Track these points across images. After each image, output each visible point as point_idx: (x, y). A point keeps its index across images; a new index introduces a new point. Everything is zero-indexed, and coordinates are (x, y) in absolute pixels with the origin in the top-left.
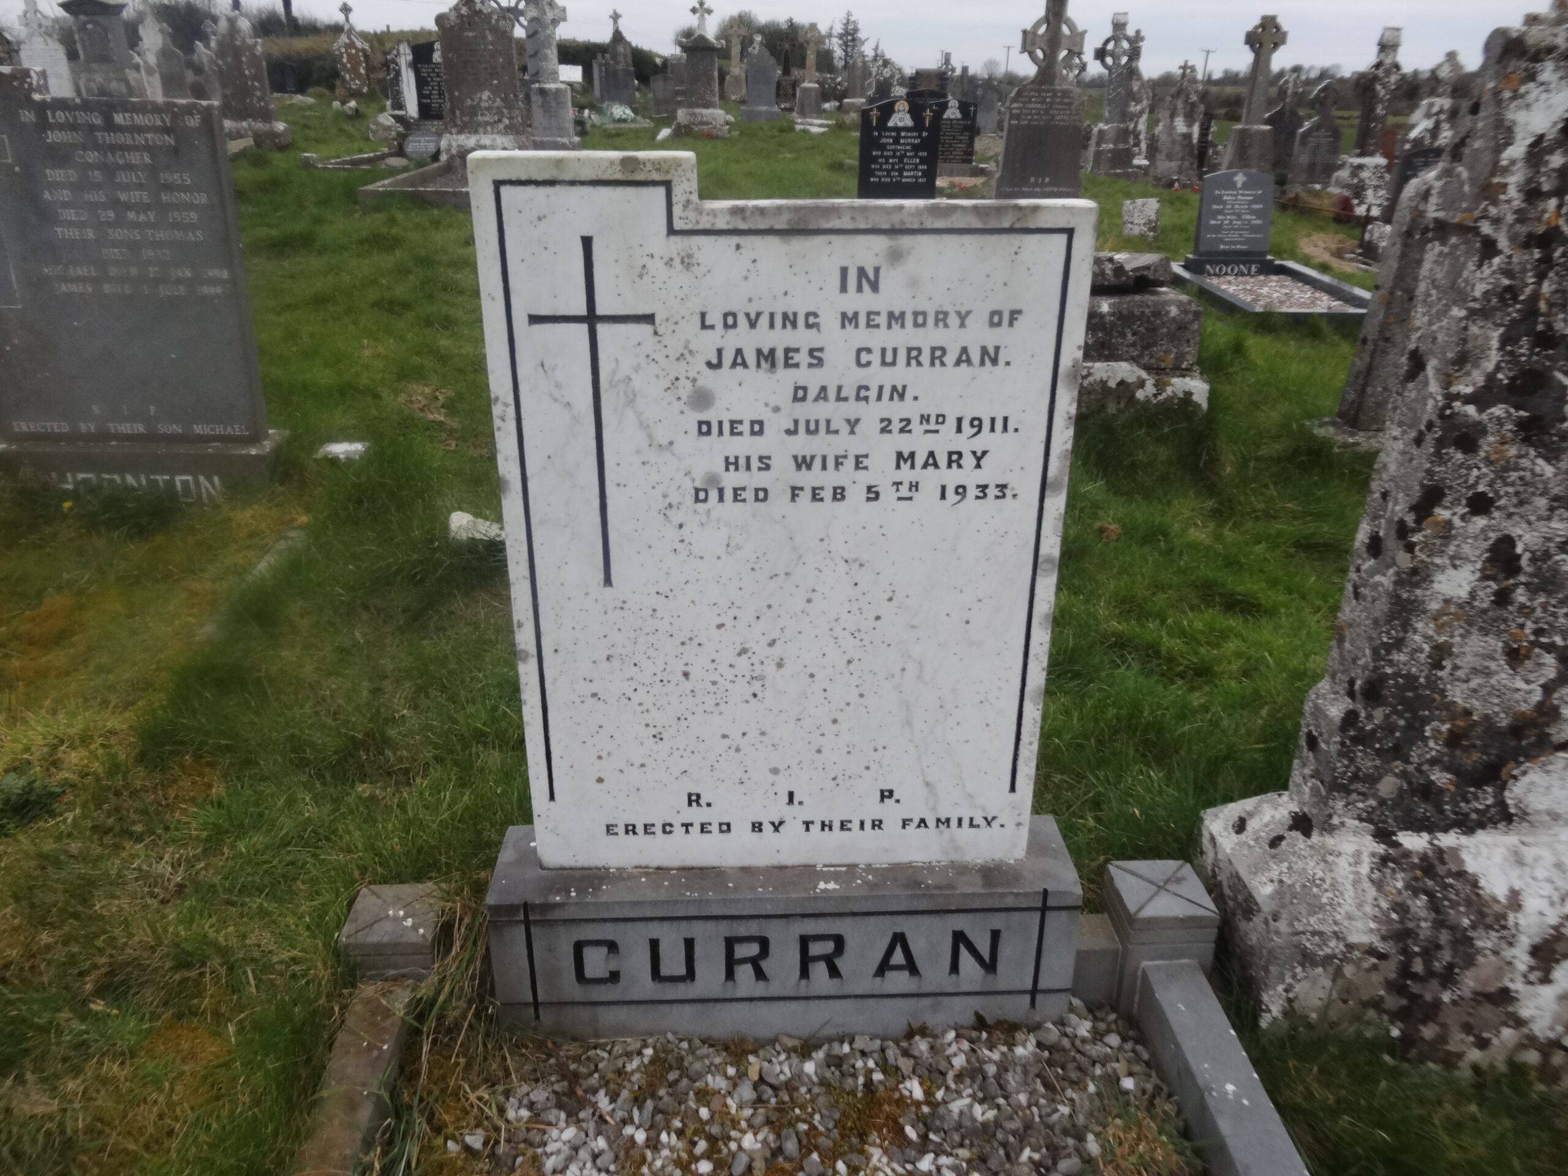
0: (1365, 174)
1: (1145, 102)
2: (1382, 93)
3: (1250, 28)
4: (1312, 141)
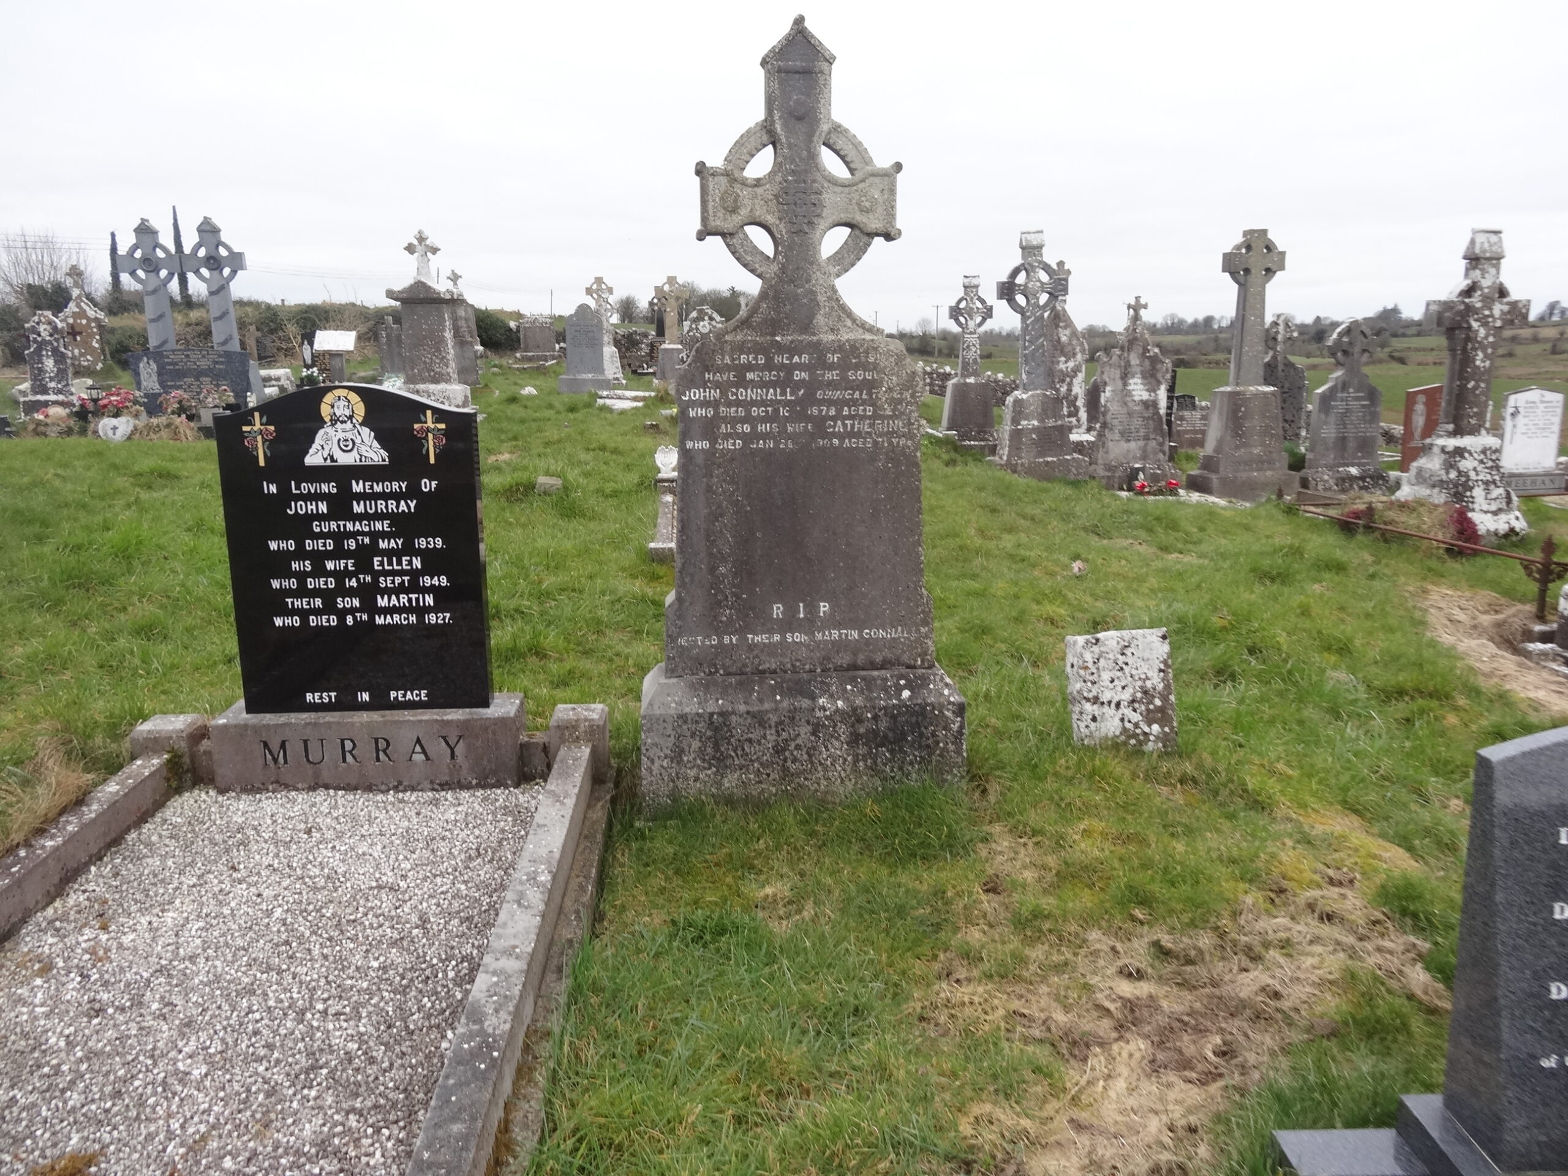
0: (1467, 464)
1: (1079, 357)
2: (1482, 332)
3: (1228, 250)
4: (1338, 405)
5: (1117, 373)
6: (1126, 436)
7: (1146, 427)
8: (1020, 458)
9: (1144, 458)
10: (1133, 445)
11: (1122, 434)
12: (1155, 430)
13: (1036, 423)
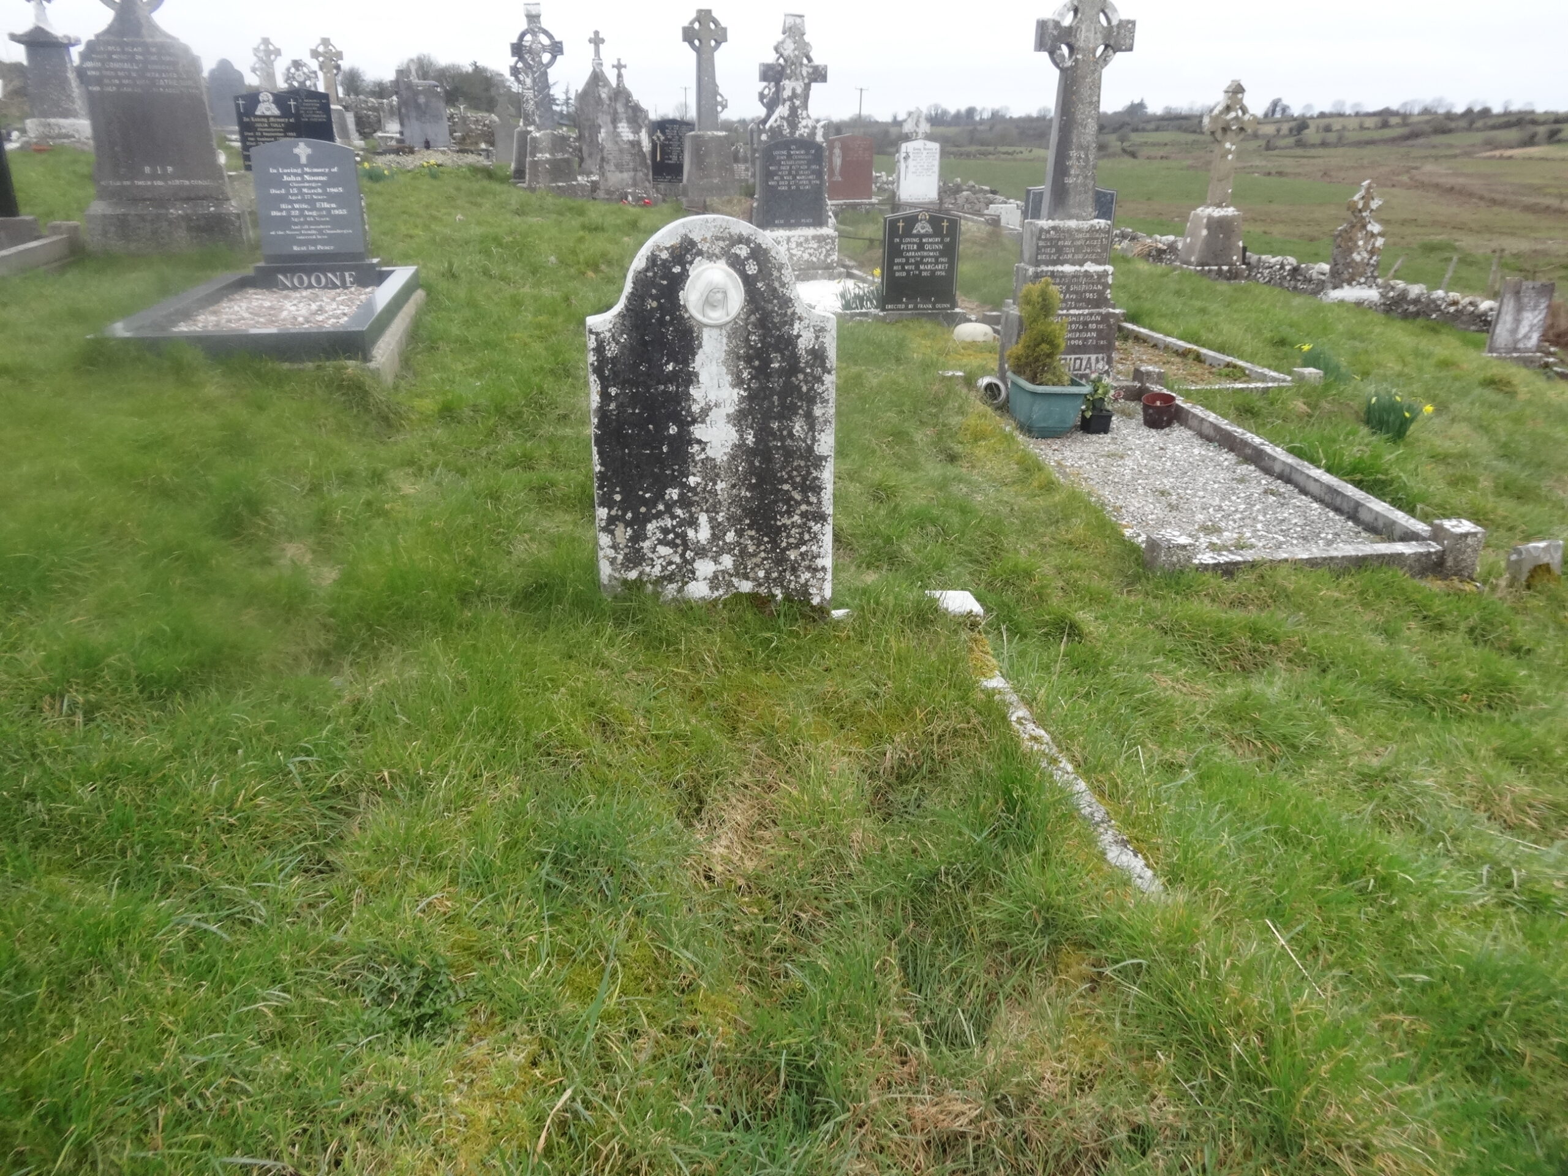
5: (608, 119)
6: (620, 168)
7: (634, 160)
9: (635, 184)
10: (625, 175)
11: (617, 166)
12: (641, 164)
13: (548, 156)
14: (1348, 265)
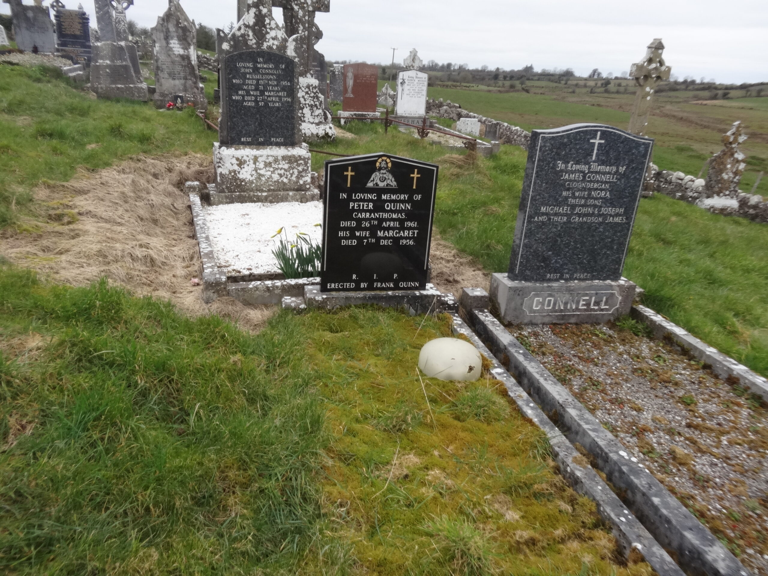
5: (162, 36)
6: (172, 76)
7: (184, 71)
8: (100, 84)
9: (185, 90)
10: (177, 82)
11: (170, 74)
12: (190, 74)
13: (108, 62)
14: (718, 182)
